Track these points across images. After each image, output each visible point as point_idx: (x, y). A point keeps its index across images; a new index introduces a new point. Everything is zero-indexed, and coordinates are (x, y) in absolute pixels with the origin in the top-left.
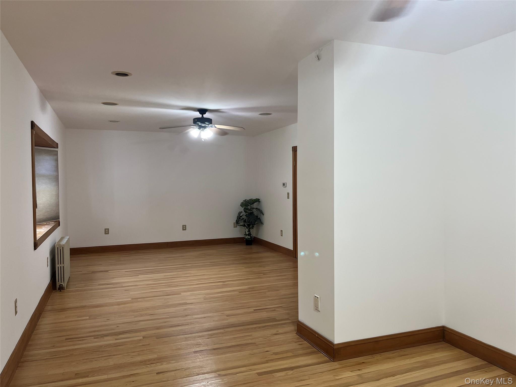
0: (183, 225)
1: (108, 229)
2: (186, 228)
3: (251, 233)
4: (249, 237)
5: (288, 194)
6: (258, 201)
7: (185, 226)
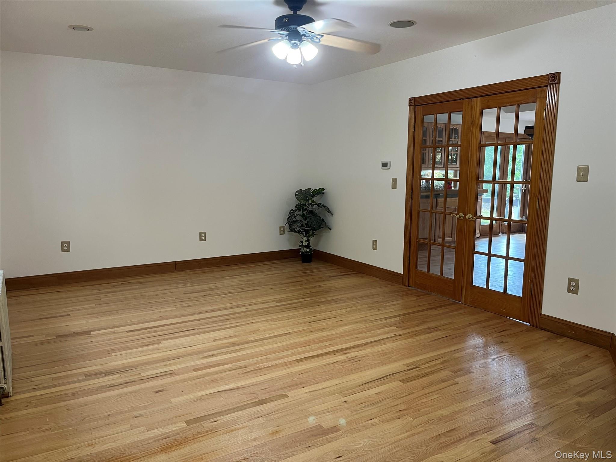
0: (200, 233)
1: (68, 243)
2: (205, 236)
3: (310, 244)
4: (308, 250)
5: (394, 181)
6: (321, 192)
7: (205, 233)
